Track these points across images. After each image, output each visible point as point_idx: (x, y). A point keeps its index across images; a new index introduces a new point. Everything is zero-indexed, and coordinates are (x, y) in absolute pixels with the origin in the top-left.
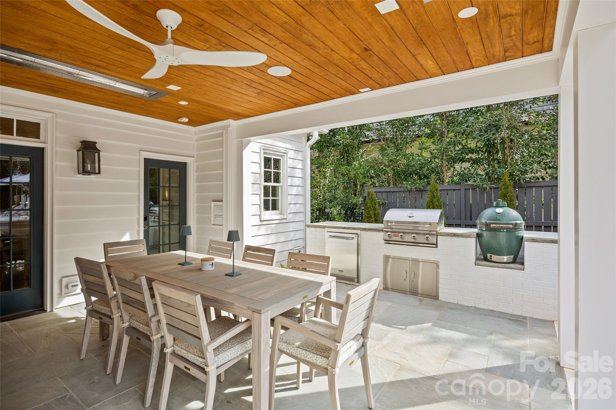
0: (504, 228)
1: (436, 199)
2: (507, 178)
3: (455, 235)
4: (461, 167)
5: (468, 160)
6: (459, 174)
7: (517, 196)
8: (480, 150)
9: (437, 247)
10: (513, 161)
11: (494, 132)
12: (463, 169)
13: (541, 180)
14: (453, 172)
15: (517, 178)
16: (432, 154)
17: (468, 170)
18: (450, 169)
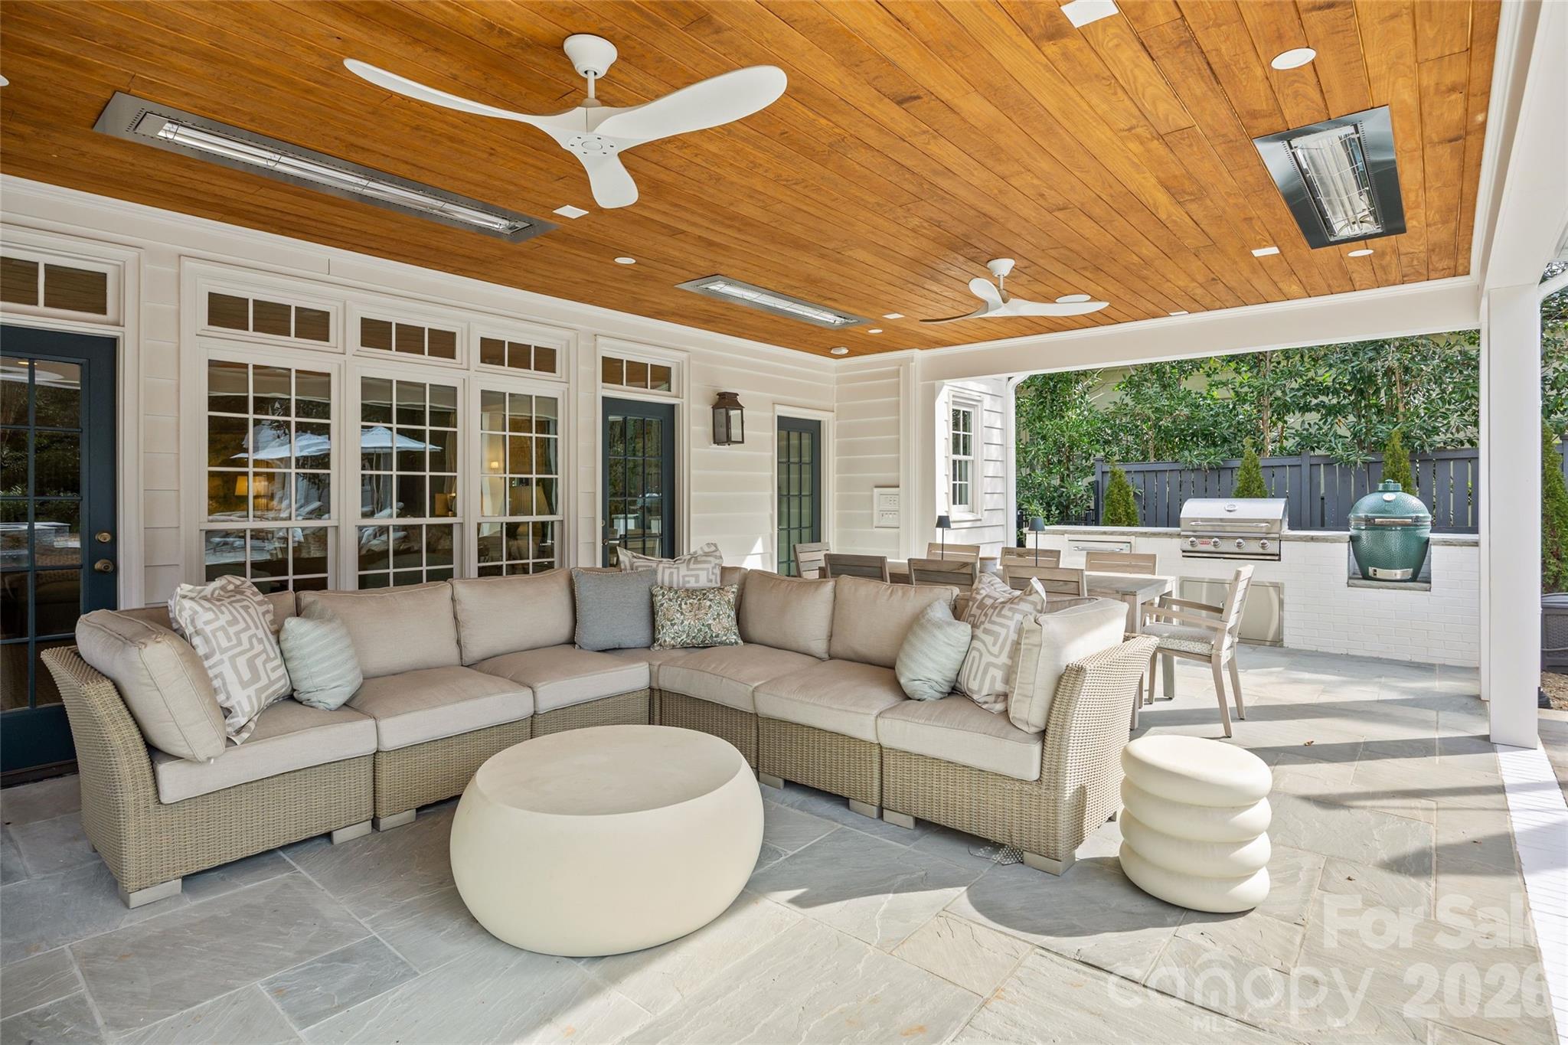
0: (1396, 525)
1: (1256, 484)
2: (1397, 443)
3: (1312, 539)
4: (1303, 422)
5: (1317, 408)
6: (1297, 434)
7: (1417, 478)
8: (1342, 389)
9: (1279, 560)
10: (1409, 409)
11: (1371, 354)
12: (1307, 426)
13: (1467, 446)
14: (1282, 430)
15: (1418, 442)
16: (1237, 393)
17: (1317, 427)
18: (1275, 424)
